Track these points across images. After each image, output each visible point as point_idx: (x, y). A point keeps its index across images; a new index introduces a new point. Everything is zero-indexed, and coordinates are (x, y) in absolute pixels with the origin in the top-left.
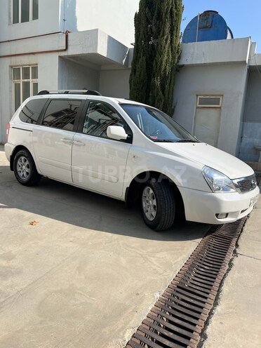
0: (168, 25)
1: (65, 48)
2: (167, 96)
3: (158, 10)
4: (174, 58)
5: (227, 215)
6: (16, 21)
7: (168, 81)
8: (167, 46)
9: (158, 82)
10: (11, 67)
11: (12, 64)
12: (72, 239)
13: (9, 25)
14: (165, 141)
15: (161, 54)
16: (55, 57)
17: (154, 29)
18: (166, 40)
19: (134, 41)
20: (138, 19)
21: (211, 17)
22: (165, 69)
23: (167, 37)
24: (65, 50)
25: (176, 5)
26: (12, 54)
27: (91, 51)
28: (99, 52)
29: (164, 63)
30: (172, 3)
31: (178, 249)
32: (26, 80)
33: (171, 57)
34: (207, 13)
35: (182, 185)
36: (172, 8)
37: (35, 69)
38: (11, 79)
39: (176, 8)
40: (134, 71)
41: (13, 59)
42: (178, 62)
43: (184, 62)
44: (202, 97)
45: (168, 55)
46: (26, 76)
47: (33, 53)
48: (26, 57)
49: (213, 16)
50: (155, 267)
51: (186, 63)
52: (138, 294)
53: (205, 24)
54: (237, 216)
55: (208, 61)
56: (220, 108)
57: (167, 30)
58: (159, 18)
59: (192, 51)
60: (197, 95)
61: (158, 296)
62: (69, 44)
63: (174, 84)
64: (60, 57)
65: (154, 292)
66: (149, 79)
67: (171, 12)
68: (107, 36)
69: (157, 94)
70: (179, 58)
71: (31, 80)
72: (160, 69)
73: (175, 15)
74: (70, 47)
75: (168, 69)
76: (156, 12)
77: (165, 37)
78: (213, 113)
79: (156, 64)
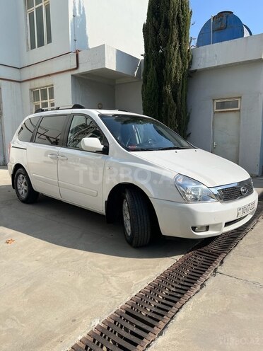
0: (176, 31)
1: (76, 67)
2: (179, 103)
3: (165, 18)
4: (184, 64)
5: (207, 228)
6: (33, 47)
7: (180, 88)
8: (176, 53)
9: (169, 90)
10: (31, 90)
11: (32, 88)
12: (39, 258)
13: (27, 51)
14: (142, 150)
15: (171, 61)
16: (68, 76)
17: (162, 38)
18: (175, 47)
19: (143, 52)
20: (146, 29)
21: (225, 18)
22: (176, 76)
23: (176, 44)
24: (77, 68)
25: (183, 11)
26: (32, 77)
27: (99, 67)
28: (106, 67)
29: (174, 70)
30: (178, 10)
31: (149, 268)
32: (44, 101)
33: (181, 63)
34: (221, 14)
35: (153, 196)
36: (178, 14)
37: (52, 90)
38: (31, 101)
39: (183, 14)
40: (145, 81)
41: (32, 82)
42: (189, 67)
43: (195, 67)
44: (219, 101)
45: (178, 62)
46: (45, 97)
47: (49, 75)
48: (43, 79)
49: (227, 17)
50: (110, 289)
51: (198, 68)
52: (74, 320)
53: (219, 26)
54: (220, 229)
55: (222, 63)
56: (239, 111)
57: (175, 37)
58: (167, 26)
59: (203, 55)
60: (214, 100)
61: (97, 322)
62: (80, 62)
63: (187, 90)
64: (72, 75)
65: (95, 318)
66: (161, 88)
67: (178, 18)
68: (115, 51)
69: (170, 103)
70: (191, 63)
71: (48, 100)
72: (170, 77)
73: (182, 21)
74: (80, 65)
75: (179, 76)
76: (163, 20)
77: (174, 44)
78: (232, 117)
79: (166, 72)
